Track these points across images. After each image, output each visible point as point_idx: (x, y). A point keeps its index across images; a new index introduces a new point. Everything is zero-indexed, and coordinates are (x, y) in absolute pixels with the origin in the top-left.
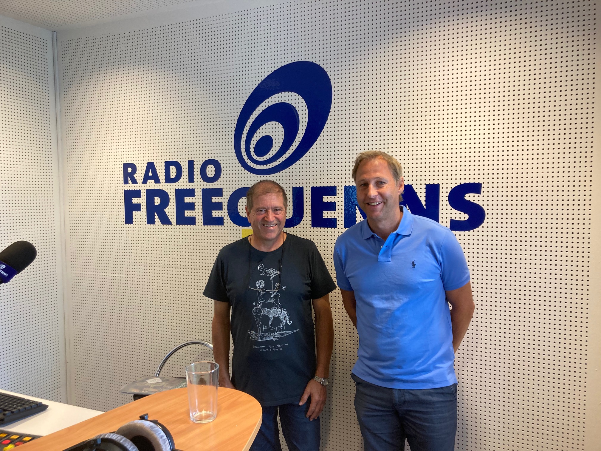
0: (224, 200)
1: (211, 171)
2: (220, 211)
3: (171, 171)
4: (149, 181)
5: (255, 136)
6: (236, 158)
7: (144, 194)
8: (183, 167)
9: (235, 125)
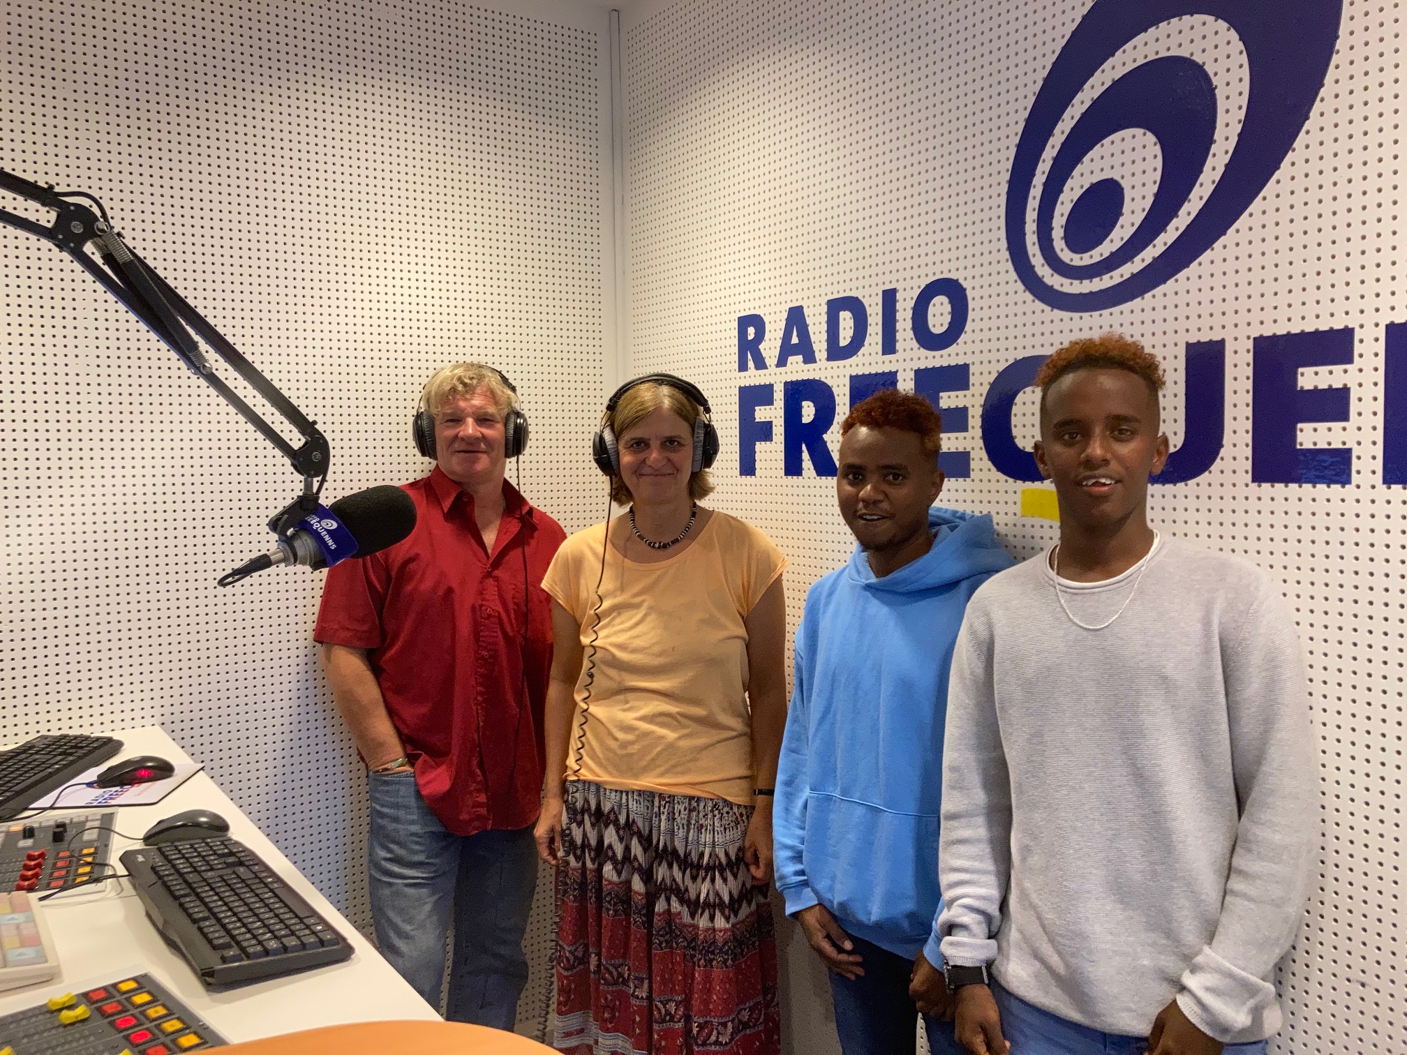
0: (972, 400)
1: (939, 315)
2: (961, 435)
3: (842, 324)
4: (791, 359)
5: (1066, 188)
6: (1010, 266)
7: (779, 395)
8: (869, 311)
9: (1010, 165)
